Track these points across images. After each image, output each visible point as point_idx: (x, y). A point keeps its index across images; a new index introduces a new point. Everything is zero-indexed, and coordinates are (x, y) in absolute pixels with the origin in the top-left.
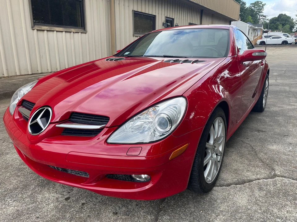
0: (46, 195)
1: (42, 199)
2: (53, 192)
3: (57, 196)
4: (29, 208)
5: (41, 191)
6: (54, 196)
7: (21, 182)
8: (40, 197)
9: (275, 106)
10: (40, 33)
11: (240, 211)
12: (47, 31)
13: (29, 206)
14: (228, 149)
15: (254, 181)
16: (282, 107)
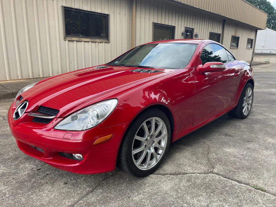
0: (26, 165)
1: (22, 168)
2: (33, 164)
3: (33, 166)
4: (11, 172)
5: (25, 162)
6: (31, 167)
7: (15, 155)
8: (22, 166)
9: (261, 114)
10: (71, 43)
11: (159, 194)
12: (77, 41)
13: (12, 171)
14: (186, 147)
15: (188, 174)
16: (268, 116)
